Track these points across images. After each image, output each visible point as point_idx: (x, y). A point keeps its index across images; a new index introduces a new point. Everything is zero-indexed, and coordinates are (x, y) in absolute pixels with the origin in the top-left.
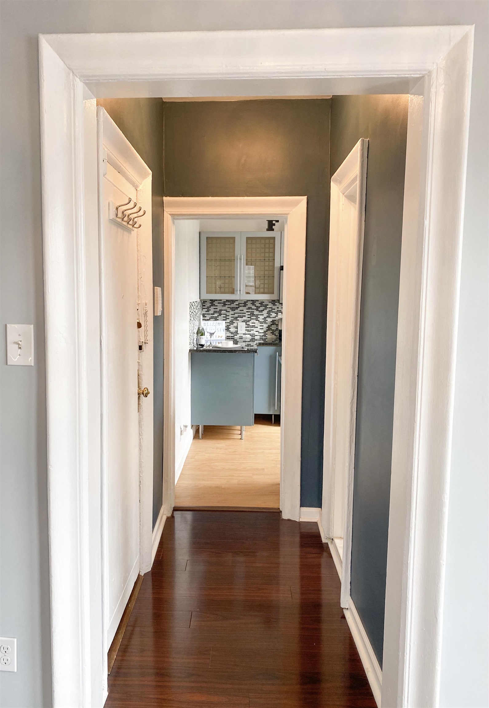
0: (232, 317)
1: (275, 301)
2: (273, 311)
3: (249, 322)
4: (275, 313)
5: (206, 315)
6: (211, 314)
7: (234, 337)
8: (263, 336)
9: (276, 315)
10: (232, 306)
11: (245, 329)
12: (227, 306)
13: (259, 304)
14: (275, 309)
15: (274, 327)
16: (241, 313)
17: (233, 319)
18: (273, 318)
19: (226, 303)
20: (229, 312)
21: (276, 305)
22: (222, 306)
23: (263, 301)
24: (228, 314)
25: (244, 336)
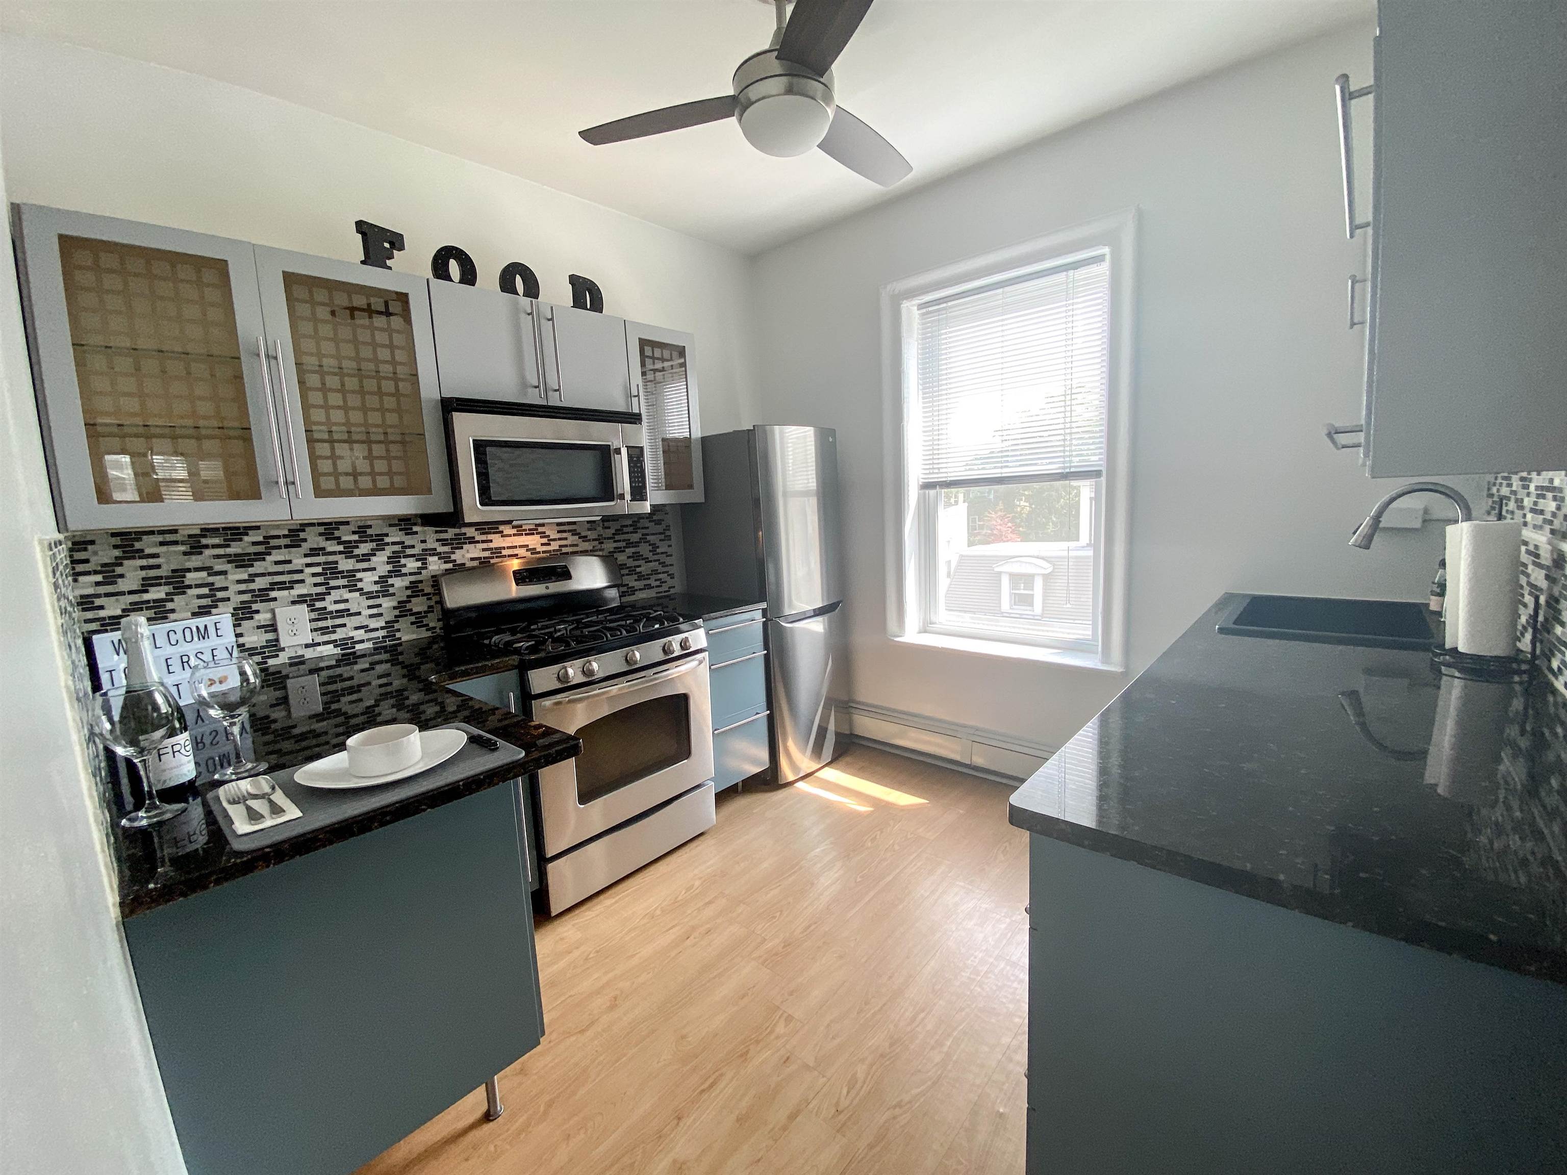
0: (241, 592)
1: (409, 520)
2: (409, 551)
3: (324, 599)
4: (417, 560)
5: (98, 602)
6: (130, 593)
7: (266, 663)
8: (383, 637)
9: (419, 564)
10: (235, 549)
11: (308, 626)
12: (208, 552)
13: (354, 533)
14: (413, 547)
15: (422, 604)
16: (281, 573)
17: (246, 597)
18: (411, 574)
19: (204, 541)
20: (224, 573)
21: (416, 533)
22: (185, 554)
23: (369, 523)
24: (219, 581)
25: (309, 654)
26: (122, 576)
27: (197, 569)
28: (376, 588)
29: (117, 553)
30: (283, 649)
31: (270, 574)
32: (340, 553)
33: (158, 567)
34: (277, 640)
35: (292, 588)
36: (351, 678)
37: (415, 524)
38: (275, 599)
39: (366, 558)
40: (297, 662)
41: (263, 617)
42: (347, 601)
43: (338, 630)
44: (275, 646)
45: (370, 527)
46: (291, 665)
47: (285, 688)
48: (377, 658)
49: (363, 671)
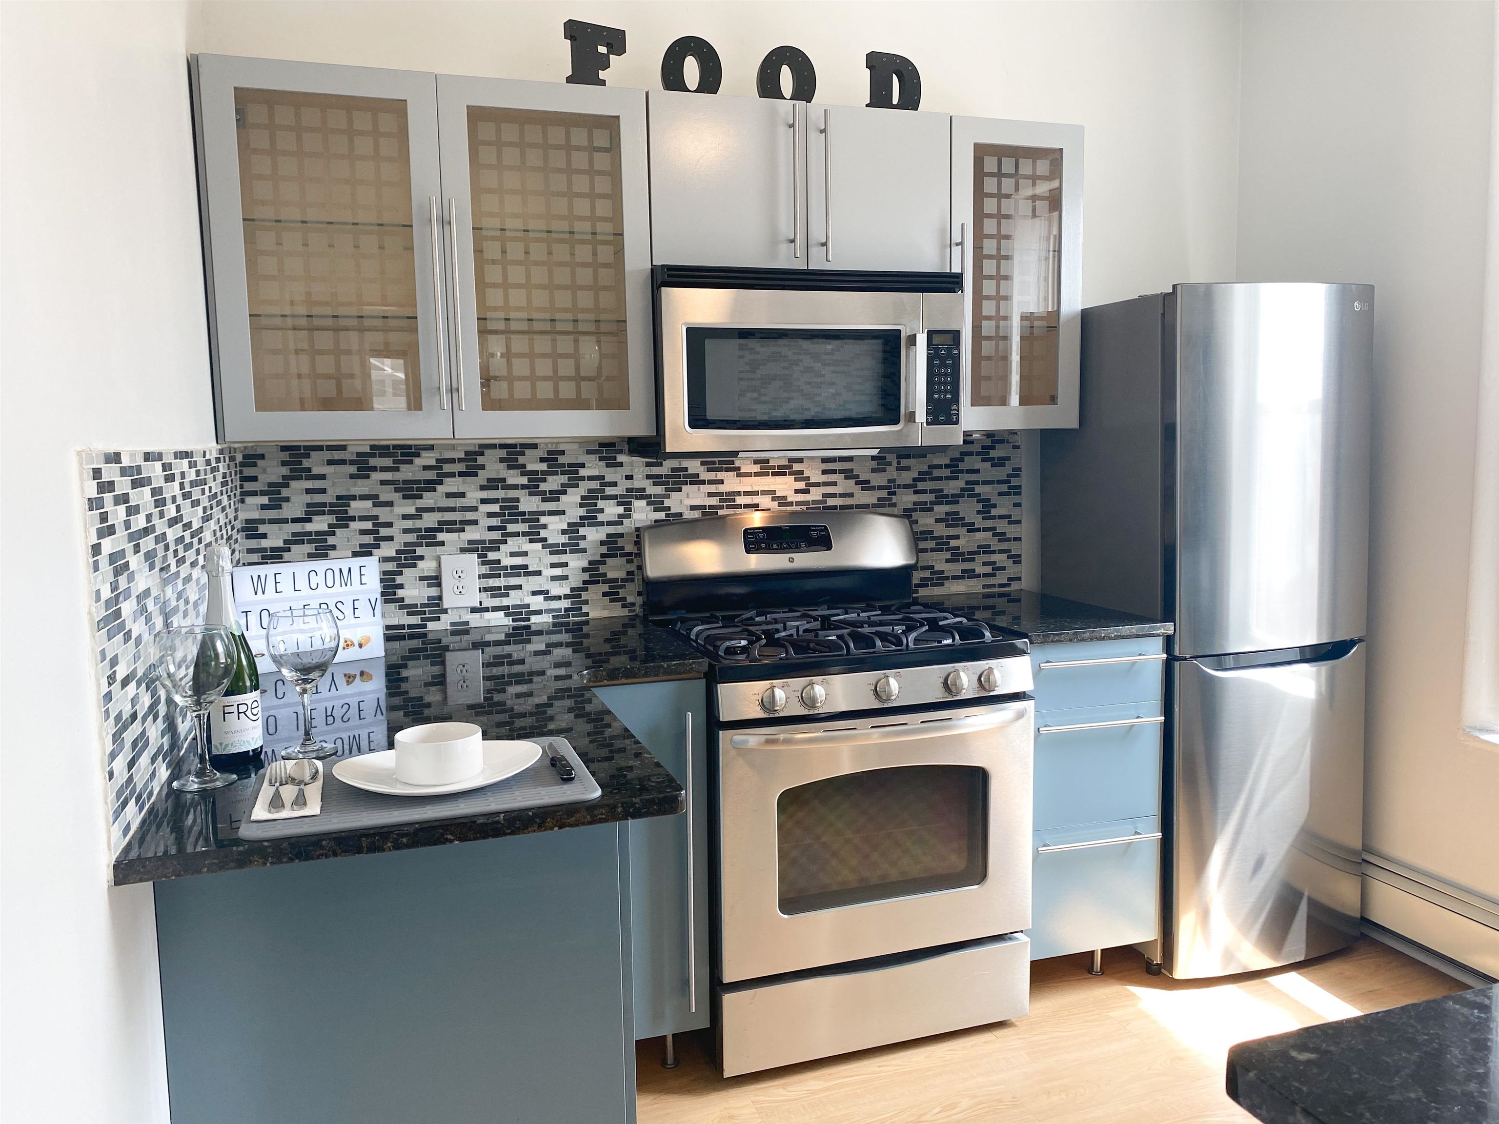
0: (406, 531)
1: (613, 445)
2: (609, 491)
3: (498, 549)
4: (619, 504)
5: (262, 529)
6: (295, 520)
7: (425, 626)
8: (566, 610)
9: (621, 510)
10: (407, 473)
11: (477, 584)
12: (376, 476)
13: (542, 460)
14: (615, 484)
15: (619, 568)
16: (453, 509)
17: (411, 538)
18: (610, 523)
19: (373, 462)
20: (390, 504)
21: (621, 465)
22: (352, 476)
23: (561, 448)
24: (384, 514)
25: (475, 620)
26: (287, 500)
27: (363, 498)
28: (564, 539)
29: (285, 471)
30: (445, 611)
31: (441, 510)
32: (524, 487)
33: (323, 491)
34: (440, 598)
35: (463, 530)
36: (522, 662)
37: (621, 452)
38: (442, 544)
39: (554, 496)
40: (461, 630)
41: (426, 567)
42: (525, 554)
43: (512, 593)
44: (438, 605)
45: (562, 453)
46: (454, 633)
47: (443, 663)
48: (556, 638)
49: (537, 653)
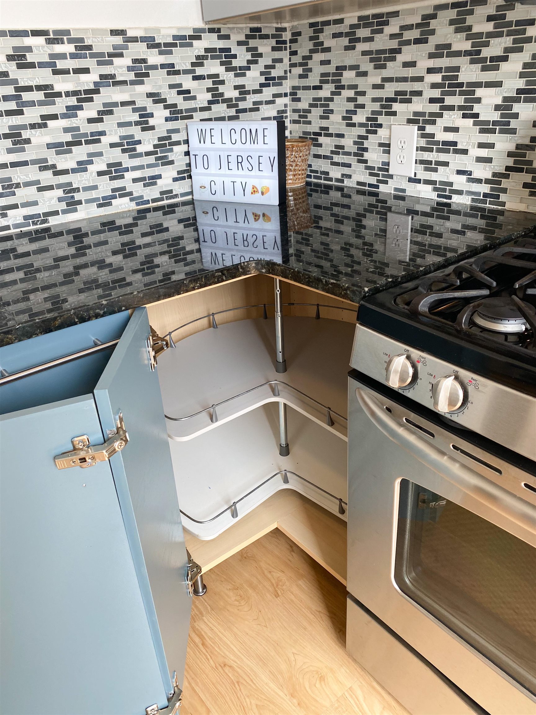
3: (435, 123)
7: (379, 187)
8: (485, 195)
11: (414, 155)
12: (360, 47)
17: (376, 106)
19: (359, 33)
25: (412, 190)
26: (311, 70)
27: (350, 68)
28: (496, 116)
29: (311, 45)
30: (391, 177)
31: (398, 80)
32: (466, 53)
33: (329, 62)
34: (389, 164)
38: (395, 113)
39: (495, 63)
40: (401, 195)
41: (383, 134)
42: (456, 130)
44: (387, 170)
46: (396, 197)
48: (471, 221)
49: (454, 231)
